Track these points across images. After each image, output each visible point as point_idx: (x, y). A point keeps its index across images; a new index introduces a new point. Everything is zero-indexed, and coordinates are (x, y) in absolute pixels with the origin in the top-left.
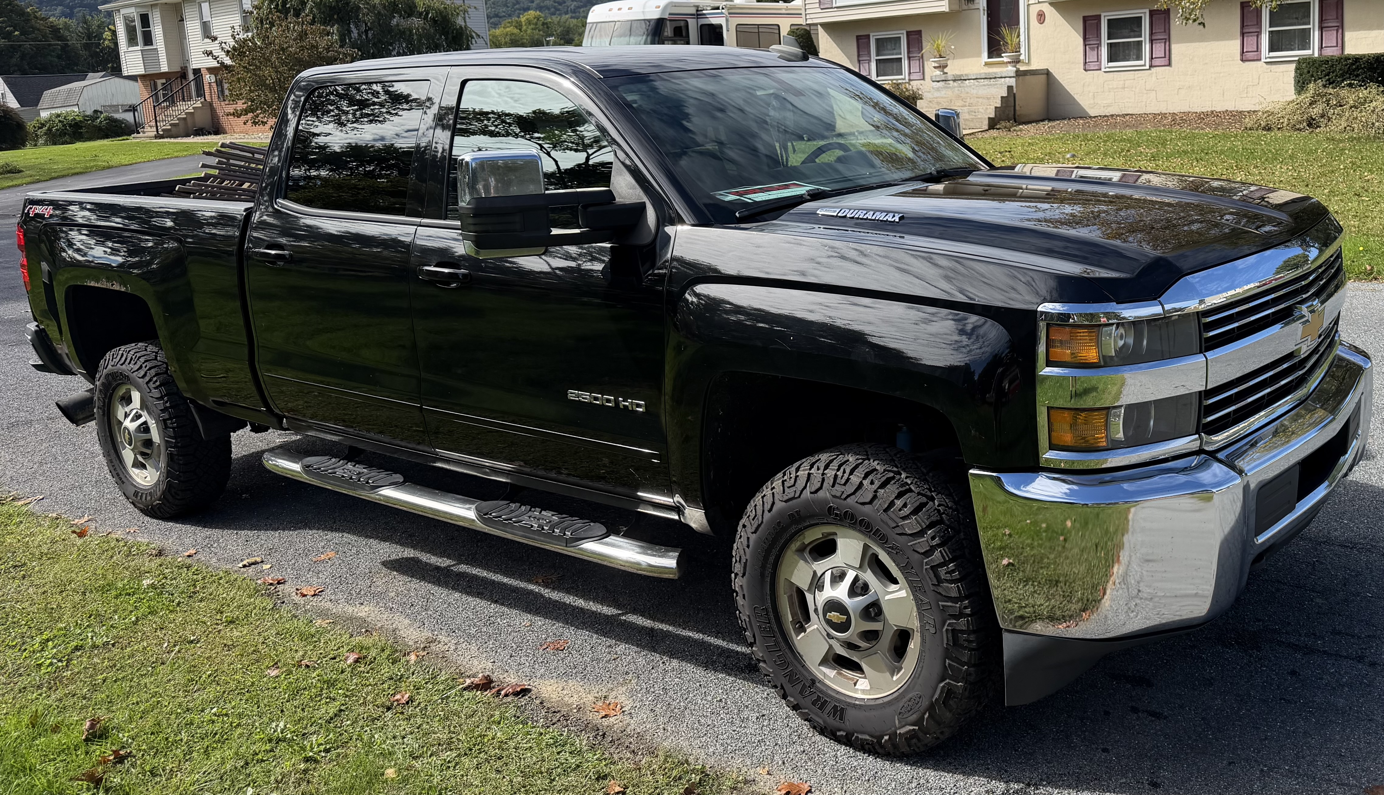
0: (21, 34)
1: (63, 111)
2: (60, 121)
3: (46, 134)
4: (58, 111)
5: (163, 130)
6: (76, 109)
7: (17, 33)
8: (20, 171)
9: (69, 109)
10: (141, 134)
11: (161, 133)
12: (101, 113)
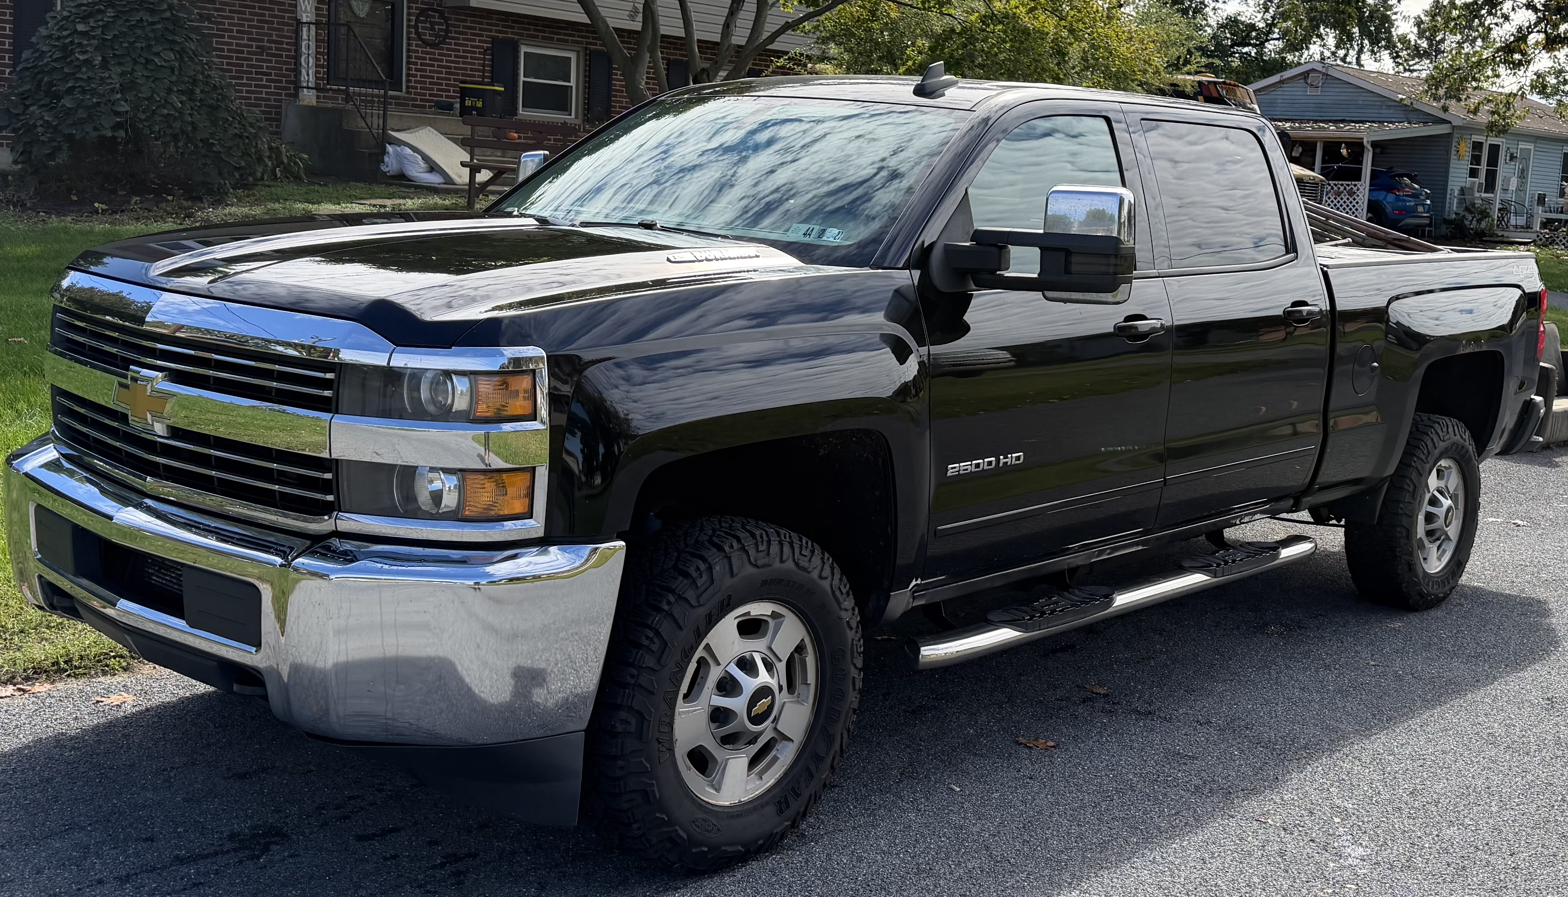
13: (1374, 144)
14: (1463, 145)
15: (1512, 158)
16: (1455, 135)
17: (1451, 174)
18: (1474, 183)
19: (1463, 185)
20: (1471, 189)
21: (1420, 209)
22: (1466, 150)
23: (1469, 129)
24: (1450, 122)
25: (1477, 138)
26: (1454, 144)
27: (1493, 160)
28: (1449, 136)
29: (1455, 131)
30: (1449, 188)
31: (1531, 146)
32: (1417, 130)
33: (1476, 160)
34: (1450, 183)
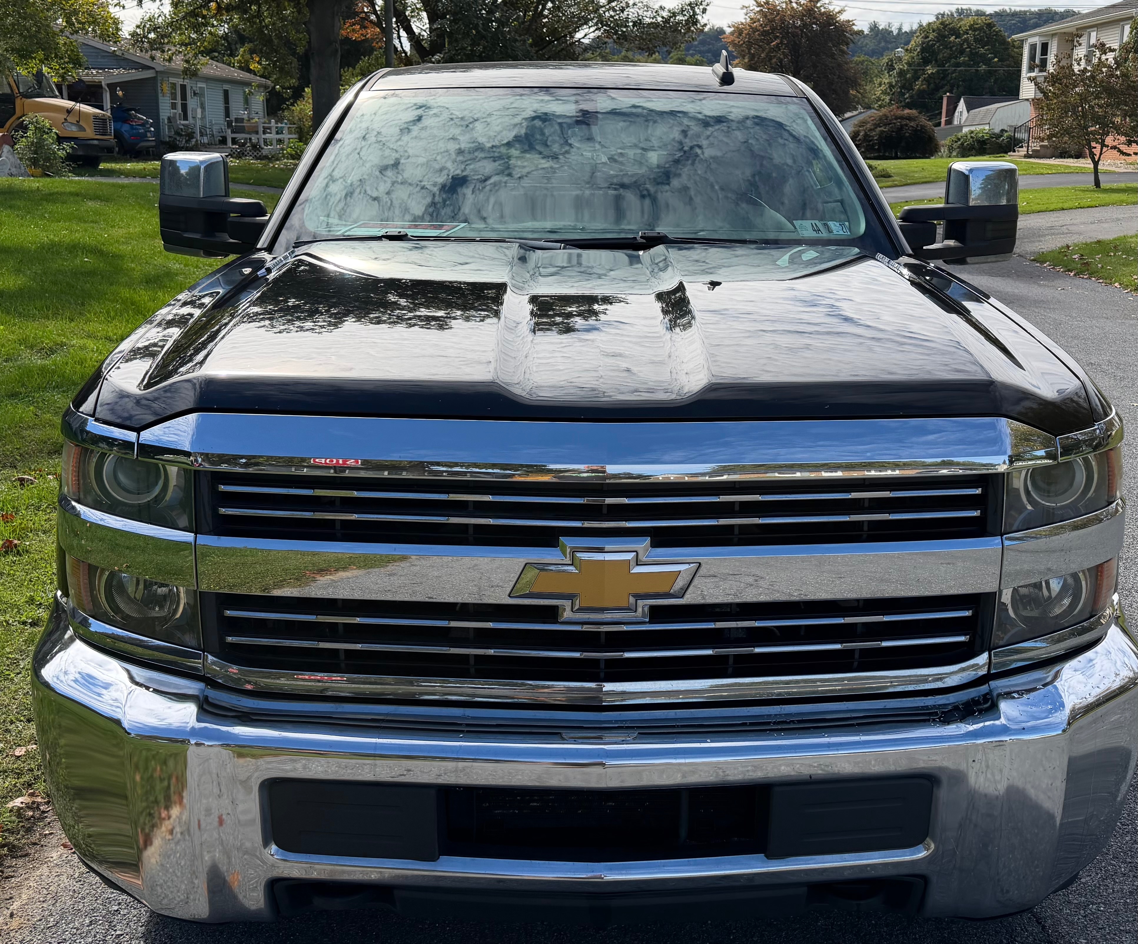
0: (999, 61)
1: (978, 128)
2: (972, 137)
3: (959, 147)
4: (973, 128)
5: (1033, 151)
6: (987, 127)
7: (996, 60)
8: (890, 176)
9: (981, 127)
10: (1016, 153)
11: (1030, 153)
12: (1006, 131)
13: (108, 85)
14: (165, 85)
15: (195, 94)
16: (159, 78)
17: (160, 107)
18: (176, 113)
19: (169, 115)
20: (174, 117)
21: (149, 135)
22: (166, 88)
23: (168, 73)
24: (154, 68)
25: (172, 80)
26: (159, 85)
27: (184, 97)
28: (154, 79)
29: (159, 75)
30: (161, 117)
31: (203, 85)
32: (134, 75)
33: (174, 96)
34: (161, 114)
